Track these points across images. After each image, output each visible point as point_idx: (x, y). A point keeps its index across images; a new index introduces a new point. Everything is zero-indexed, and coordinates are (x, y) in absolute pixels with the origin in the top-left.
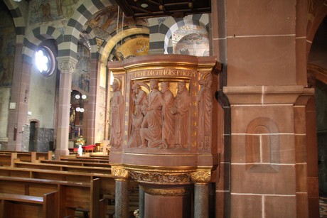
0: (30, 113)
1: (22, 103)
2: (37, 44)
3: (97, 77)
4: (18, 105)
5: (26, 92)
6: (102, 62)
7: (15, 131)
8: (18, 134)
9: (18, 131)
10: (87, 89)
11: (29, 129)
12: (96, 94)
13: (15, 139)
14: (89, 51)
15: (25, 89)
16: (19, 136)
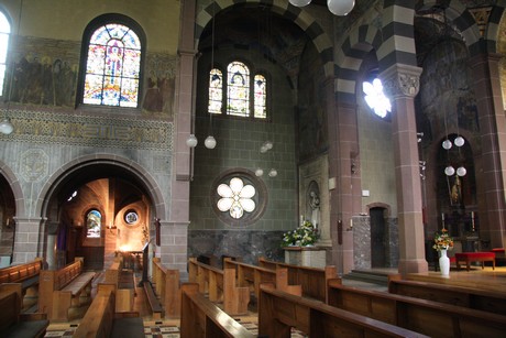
0: (366, 193)
1: (346, 176)
2: (357, 68)
3: (491, 94)
4: (338, 182)
5: (354, 155)
6: (498, 58)
7: (340, 227)
8: (344, 232)
9: (345, 228)
10: (474, 125)
11: (367, 223)
12: (495, 130)
13: (340, 242)
14: (463, 43)
15: (349, 150)
16: (348, 237)
